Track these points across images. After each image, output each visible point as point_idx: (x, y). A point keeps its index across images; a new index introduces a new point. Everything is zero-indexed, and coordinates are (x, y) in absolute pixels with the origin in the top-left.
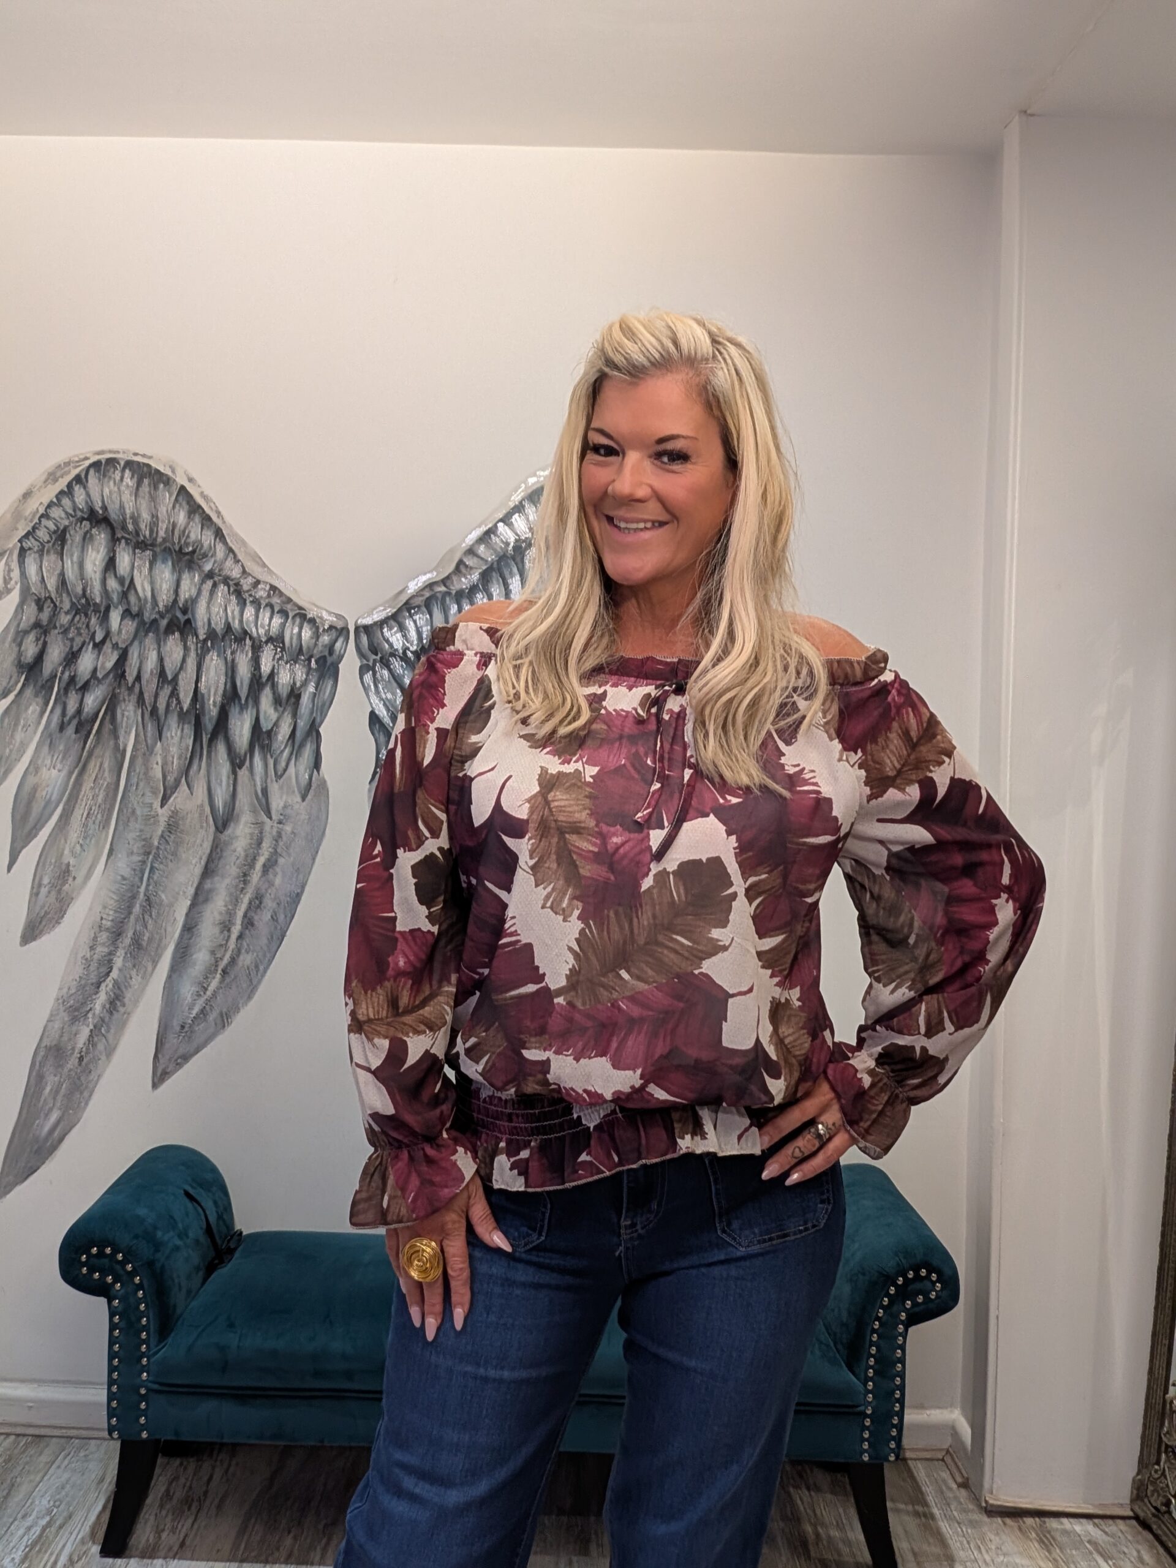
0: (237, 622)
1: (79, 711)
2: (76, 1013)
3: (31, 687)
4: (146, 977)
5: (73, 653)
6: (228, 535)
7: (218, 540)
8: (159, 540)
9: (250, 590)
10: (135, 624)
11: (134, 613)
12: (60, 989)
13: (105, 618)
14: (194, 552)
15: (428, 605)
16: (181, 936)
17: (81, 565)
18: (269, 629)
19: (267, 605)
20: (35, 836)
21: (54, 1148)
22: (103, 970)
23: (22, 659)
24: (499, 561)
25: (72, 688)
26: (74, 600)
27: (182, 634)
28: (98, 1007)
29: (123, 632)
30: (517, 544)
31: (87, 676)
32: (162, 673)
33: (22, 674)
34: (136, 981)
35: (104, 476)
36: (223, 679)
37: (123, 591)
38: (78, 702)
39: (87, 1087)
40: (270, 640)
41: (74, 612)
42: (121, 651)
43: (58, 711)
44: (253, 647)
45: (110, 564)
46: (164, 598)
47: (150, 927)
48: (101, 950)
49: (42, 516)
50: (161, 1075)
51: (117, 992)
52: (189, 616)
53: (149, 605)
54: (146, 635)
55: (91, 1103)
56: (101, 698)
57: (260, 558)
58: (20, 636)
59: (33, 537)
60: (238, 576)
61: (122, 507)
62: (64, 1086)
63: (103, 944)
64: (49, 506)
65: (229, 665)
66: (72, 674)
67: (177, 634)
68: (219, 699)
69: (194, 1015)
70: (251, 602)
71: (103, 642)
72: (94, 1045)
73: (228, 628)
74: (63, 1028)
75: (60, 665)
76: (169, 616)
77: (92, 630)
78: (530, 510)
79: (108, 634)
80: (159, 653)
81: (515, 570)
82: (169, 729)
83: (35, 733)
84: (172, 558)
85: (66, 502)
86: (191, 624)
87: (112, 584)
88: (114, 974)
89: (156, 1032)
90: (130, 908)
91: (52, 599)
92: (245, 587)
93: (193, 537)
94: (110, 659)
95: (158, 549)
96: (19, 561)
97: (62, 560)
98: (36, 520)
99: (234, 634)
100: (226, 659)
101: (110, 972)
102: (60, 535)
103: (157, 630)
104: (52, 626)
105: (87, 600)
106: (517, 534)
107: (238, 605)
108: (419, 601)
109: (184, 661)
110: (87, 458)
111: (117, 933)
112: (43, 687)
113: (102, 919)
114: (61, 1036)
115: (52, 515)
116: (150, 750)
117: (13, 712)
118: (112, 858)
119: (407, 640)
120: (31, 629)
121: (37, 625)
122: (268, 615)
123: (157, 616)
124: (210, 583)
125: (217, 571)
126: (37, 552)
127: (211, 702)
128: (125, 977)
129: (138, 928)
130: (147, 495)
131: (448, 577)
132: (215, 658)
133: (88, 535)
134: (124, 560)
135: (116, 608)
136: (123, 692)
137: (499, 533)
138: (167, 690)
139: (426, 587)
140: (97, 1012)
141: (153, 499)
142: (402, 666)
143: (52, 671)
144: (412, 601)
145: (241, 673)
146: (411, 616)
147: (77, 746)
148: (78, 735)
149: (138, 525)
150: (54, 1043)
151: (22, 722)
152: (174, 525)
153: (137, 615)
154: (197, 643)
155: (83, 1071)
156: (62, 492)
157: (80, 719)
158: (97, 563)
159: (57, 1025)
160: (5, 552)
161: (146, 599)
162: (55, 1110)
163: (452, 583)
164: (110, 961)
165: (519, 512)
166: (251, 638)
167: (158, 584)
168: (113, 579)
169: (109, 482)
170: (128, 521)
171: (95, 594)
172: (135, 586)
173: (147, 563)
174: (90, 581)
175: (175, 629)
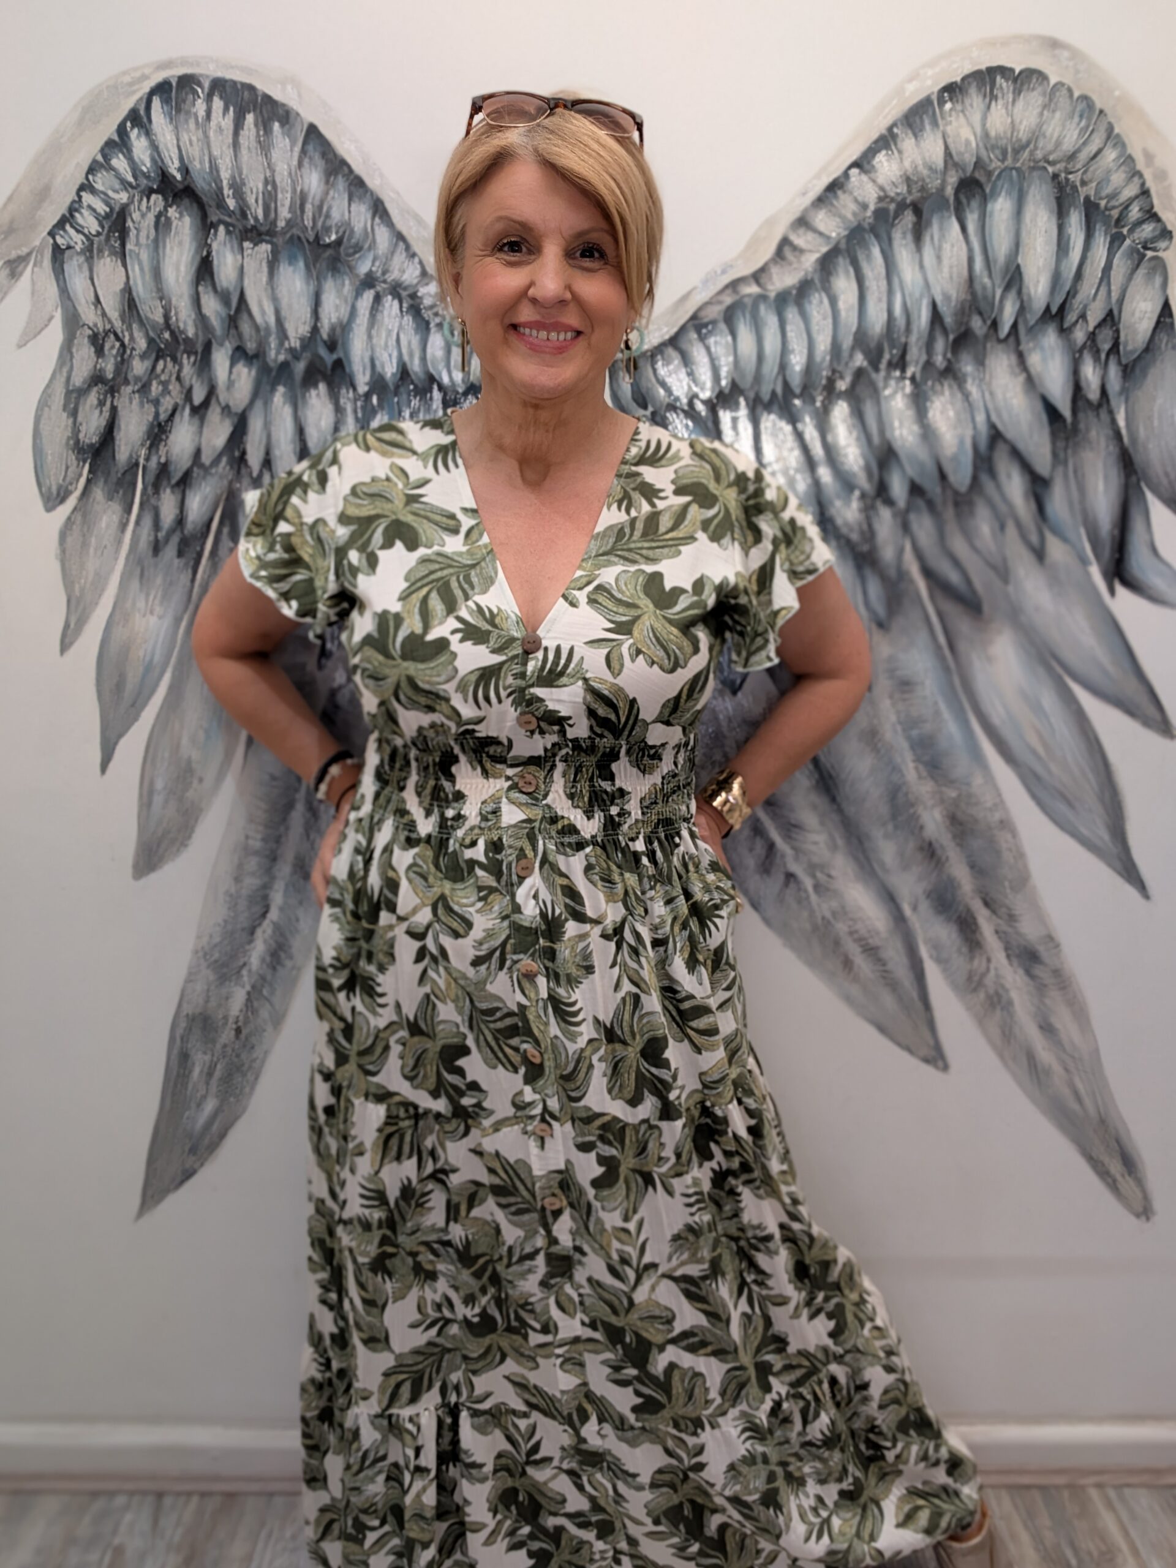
0: (417, 361)
1: (180, 521)
2: (225, 970)
3: (101, 483)
5: (159, 425)
7: (377, 219)
8: (281, 224)
10: (253, 373)
11: (250, 353)
12: (198, 937)
13: (204, 362)
14: (339, 242)
15: (729, 318)
17: (157, 273)
20: (136, 718)
21: (215, 1145)
22: (258, 908)
23: (81, 436)
24: (849, 238)
25: (165, 483)
26: (152, 334)
27: (330, 385)
28: (254, 961)
29: (236, 385)
30: (881, 205)
31: (185, 464)
33: (84, 462)
34: (305, 924)
35: (179, 110)
37: (230, 316)
38: (177, 505)
39: (250, 1067)
40: (471, 389)
41: (154, 356)
42: (236, 420)
43: (147, 522)
45: (205, 269)
46: (297, 328)
48: (251, 882)
49: (82, 188)
51: (280, 939)
52: (339, 354)
53: (273, 343)
54: (273, 390)
55: (259, 1088)
56: (211, 499)
58: (74, 398)
59: (72, 226)
60: (415, 281)
61: (214, 168)
62: (219, 1066)
63: (253, 874)
64: (91, 170)
66: (163, 460)
67: (322, 387)
70: (437, 325)
71: (206, 404)
72: (255, 1012)
74: (208, 990)
75: (142, 445)
76: (307, 355)
77: (187, 384)
78: (907, 143)
79: (212, 392)
80: (296, 419)
81: (876, 251)
83: (116, 559)
84: (305, 255)
85: (120, 163)
86: (343, 367)
87: (211, 306)
88: (273, 915)
90: (285, 820)
91: (116, 334)
92: (427, 302)
93: (336, 215)
94: (218, 433)
95: (279, 241)
96: (54, 269)
97: (125, 265)
98: (72, 196)
99: (412, 383)
101: (267, 912)
102: (114, 223)
103: (291, 376)
104: (120, 380)
105: (172, 333)
106: (882, 188)
107: (417, 330)
108: (714, 312)
110: (145, 77)
111: (271, 858)
112: (119, 483)
114: (207, 1001)
115: (99, 186)
117: (76, 528)
119: (695, 381)
120: (90, 387)
121: (97, 378)
123: (289, 357)
124: (368, 296)
125: (379, 274)
126: (83, 252)
128: (290, 919)
130: (254, 144)
131: (763, 269)
133: (163, 220)
134: (226, 263)
135: (221, 345)
136: (245, 488)
137: (851, 186)
139: (727, 287)
140: (254, 968)
141: (265, 147)
142: (687, 426)
143: (131, 456)
144: (702, 314)
146: (702, 339)
148: (183, 561)
149: (243, 199)
150: (198, 1010)
151: (93, 540)
152: (303, 198)
153: (256, 356)
154: (355, 400)
155: (243, 1047)
156: (109, 144)
157: (182, 533)
158: (183, 268)
159: (199, 986)
160: (29, 254)
161: (267, 329)
162: (209, 1098)
163: (770, 278)
164: (265, 897)
165: (887, 147)
166: (441, 388)
167: (284, 303)
168: (212, 294)
169: (187, 121)
170: (226, 191)
171: (185, 323)
172: (247, 306)
173: (265, 265)
174: (174, 301)
175: (319, 377)
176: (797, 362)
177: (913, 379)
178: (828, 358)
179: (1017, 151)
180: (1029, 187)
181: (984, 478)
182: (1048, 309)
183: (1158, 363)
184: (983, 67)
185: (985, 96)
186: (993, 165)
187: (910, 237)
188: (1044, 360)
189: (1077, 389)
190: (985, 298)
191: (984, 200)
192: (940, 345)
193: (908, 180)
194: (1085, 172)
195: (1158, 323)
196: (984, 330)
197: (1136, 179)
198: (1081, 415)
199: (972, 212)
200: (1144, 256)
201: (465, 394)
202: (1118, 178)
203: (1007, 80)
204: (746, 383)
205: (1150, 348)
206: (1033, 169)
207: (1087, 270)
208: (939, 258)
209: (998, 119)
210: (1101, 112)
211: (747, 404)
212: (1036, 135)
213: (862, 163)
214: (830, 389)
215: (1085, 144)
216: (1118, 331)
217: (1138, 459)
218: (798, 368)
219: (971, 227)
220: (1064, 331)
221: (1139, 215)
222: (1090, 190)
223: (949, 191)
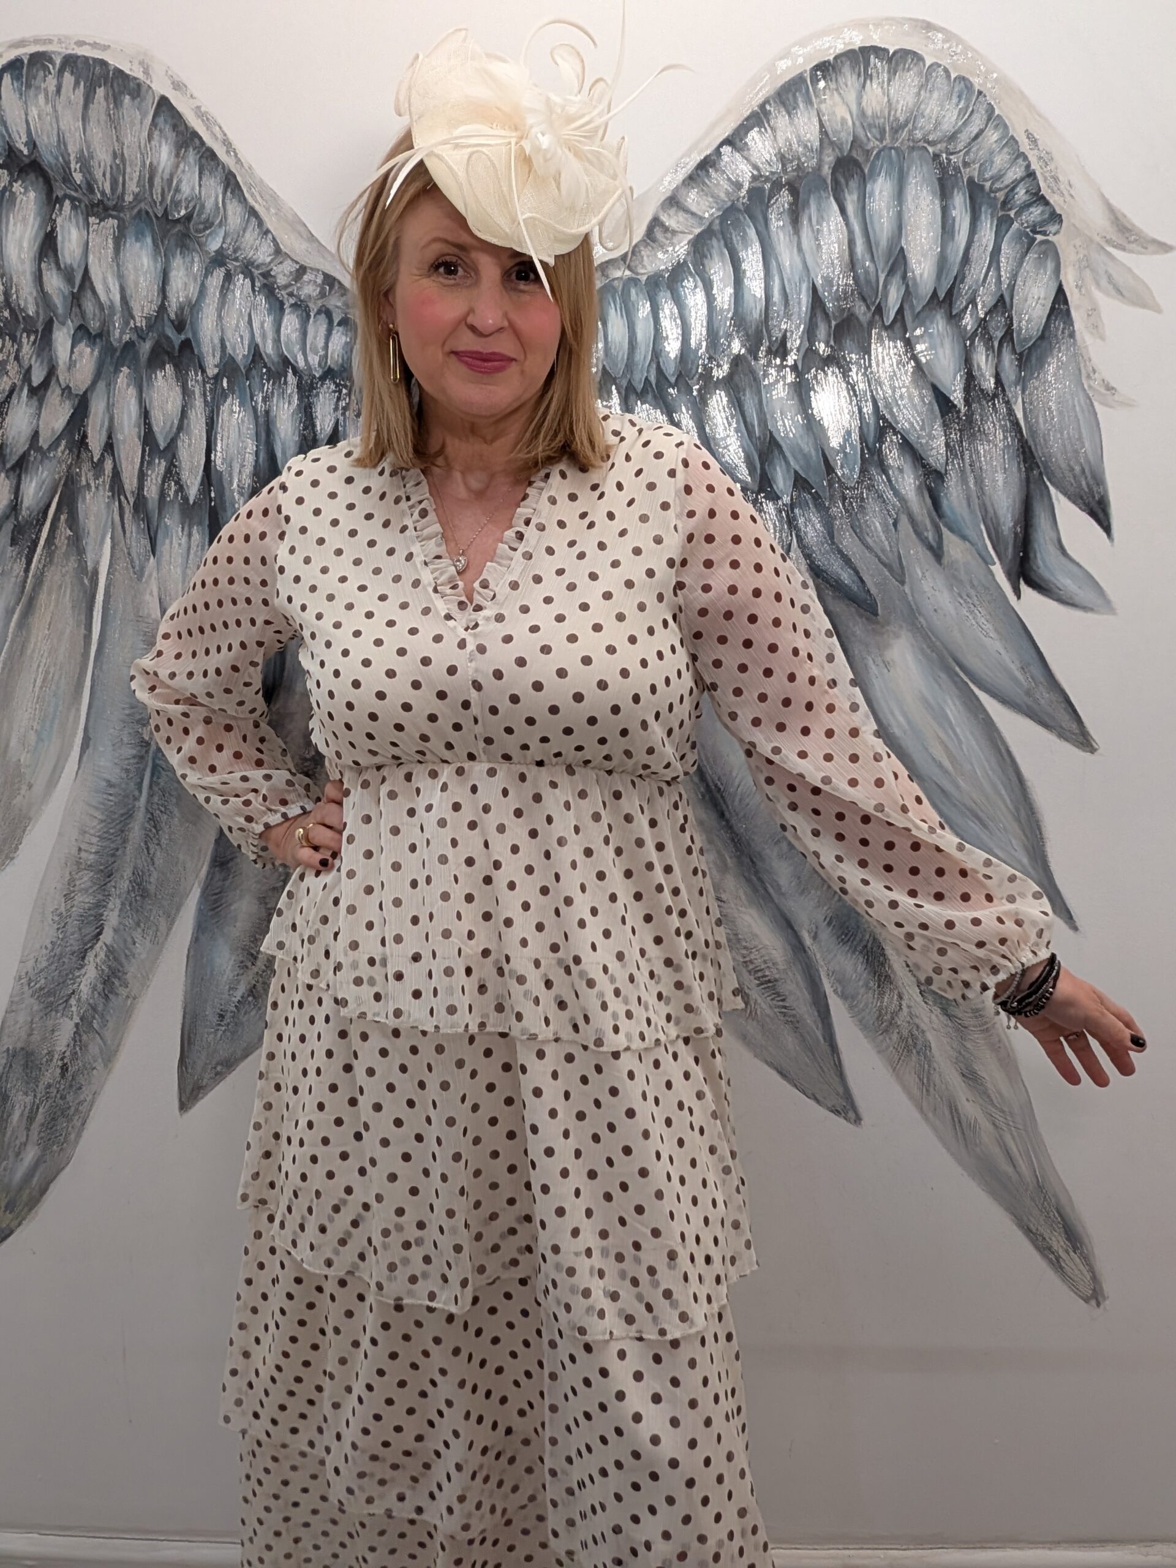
0: (270, 343)
1: (15, 506)
2: (52, 999)
4: (158, 943)
6: (245, 184)
7: (229, 194)
8: (129, 198)
9: (290, 285)
10: (96, 353)
11: (93, 332)
12: (21, 962)
13: (45, 342)
14: (189, 217)
16: (210, 876)
18: (326, 356)
19: (319, 312)
21: (34, 1202)
22: (90, 930)
24: (723, 218)
27: (177, 367)
28: (85, 989)
29: (78, 365)
30: (757, 184)
31: (21, 447)
32: (148, 438)
34: (142, 948)
35: (29, 86)
36: (251, 446)
37: (73, 293)
38: (13, 490)
39: (77, 1110)
40: (329, 374)
42: (76, 401)
44: (299, 386)
45: (48, 245)
46: (143, 306)
47: (159, 861)
48: (83, 900)
50: (193, 1090)
51: (114, 964)
52: (188, 334)
53: (118, 320)
54: (117, 371)
55: (86, 1134)
56: (49, 484)
57: (305, 225)
60: (268, 259)
61: (62, 142)
62: (41, 1110)
63: (86, 890)
65: (261, 420)
67: (169, 368)
68: (247, 482)
69: (239, 998)
70: (292, 306)
71: (45, 384)
72: (84, 1047)
73: (256, 355)
74: (32, 1022)
76: (153, 335)
77: (26, 366)
79: (52, 372)
80: (141, 400)
81: (752, 233)
82: (166, 534)
84: (153, 231)
86: (192, 352)
87: (54, 282)
88: (107, 936)
89: (179, 1026)
90: (123, 832)
92: (281, 280)
93: (186, 189)
94: (59, 415)
95: (127, 216)
99: (265, 366)
100: (255, 409)
101: (100, 933)
103: (136, 358)
105: (12, 312)
106: (756, 167)
107: (270, 311)
109: (184, 414)
111: (106, 874)
113: (80, 849)
114: (30, 1035)
116: (140, 574)
118: (89, 751)
122: (323, 329)
123: (135, 337)
124: (219, 274)
125: (230, 252)
127: (235, 485)
128: (125, 941)
129: (140, 866)
130: (103, 117)
131: (633, 252)
132: (236, 408)
133: (7, 194)
134: (71, 237)
135: (63, 324)
136: (86, 475)
137: (723, 164)
138: (161, 466)
140: (84, 997)
141: (114, 120)
145: (282, 435)
147: (19, 568)
148: (17, 549)
149: (90, 173)
150: (19, 1045)
153: (100, 335)
154: (204, 383)
155: (71, 1086)
157: (17, 519)
158: (25, 244)
159: (22, 1018)
161: (112, 307)
162: (29, 1147)
163: (641, 261)
164: (99, 917)
165: (760, 124)
166: (295, 371)
167: (131, 278)
168: (54, 271)
169: (36, 96)
170: (72, 166)
171: (26, 301)
172: (92, 283)
173: (110, 241)
174: (15, 280)
175: (166, 358)
176: (672, 348)
177: (794, 368)
178: (704, 344)
179: (896, 130)
180: (909, 169)
181: (873, 471)
182: (935, 294)
183: (1055, 352)
184: (856, 48)
185: (859, 75)
186: (871, 144)
187: (788, 220)
188: (932, 347)
189: (970, 380)
190: (868, 282)
191: (864, 181)
192: (822, 331)
193: (782, 158)
194: (967, 153)
195: (1053, 309)
196: (869, 315)
197: (1020, 161)
198: (974, 405)
199: (850, 193)
200: (1035, 239)
201: (323, 378)
202: (1000, 160)
203: (881, 60)
204: (618, 370)
205: (1045, 336)
206: (913, 148)
207: (974, 254)
208: (817, 239)
209: (875, 96)
210: (980, 93)
211: (619, 392)
212: (914, 116)
213: (735, 141)
214: (707, 376)
215: (965, 124)
216: (1011, 318)
217: (1038, 453)
218: (672, 355)
219: (850, 209)
220: (954, 318)
221: (1026, 198)
222: (974, 171)
223: (826, 170)
